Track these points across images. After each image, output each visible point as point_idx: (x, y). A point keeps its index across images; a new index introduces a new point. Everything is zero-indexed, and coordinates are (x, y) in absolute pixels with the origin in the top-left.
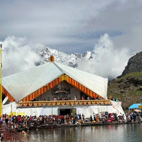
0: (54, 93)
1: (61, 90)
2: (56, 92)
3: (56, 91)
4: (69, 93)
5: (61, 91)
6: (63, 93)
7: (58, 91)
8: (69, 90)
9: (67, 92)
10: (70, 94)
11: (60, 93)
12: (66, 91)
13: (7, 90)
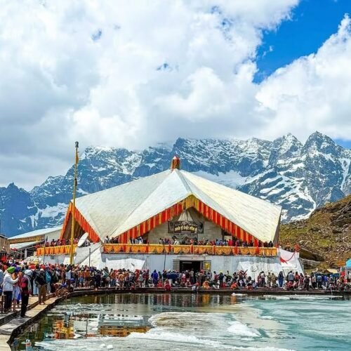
0: (173, 230)
1: (186, 225)
2: (176, 229)
3: (177, 227)
4: (201, 231)
5: (187, 228)
6: (189, 230)
7: (180, 226)
8: (202, 226)
9: (196, 229)
10: (203, 232)
11: (184, 230)
12: (195, 227)
13: (88, 221)
